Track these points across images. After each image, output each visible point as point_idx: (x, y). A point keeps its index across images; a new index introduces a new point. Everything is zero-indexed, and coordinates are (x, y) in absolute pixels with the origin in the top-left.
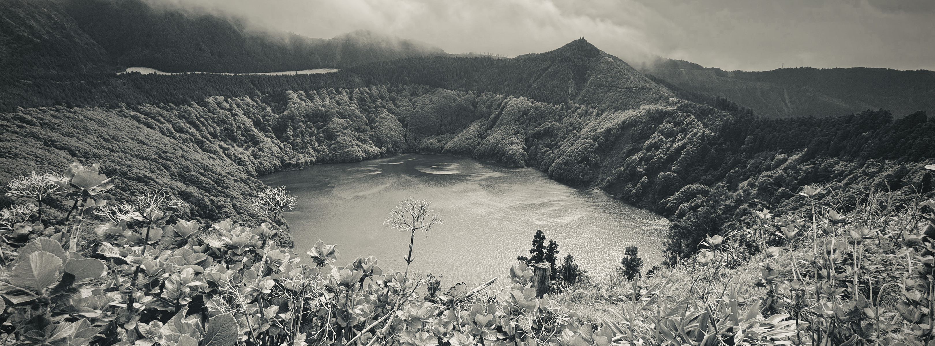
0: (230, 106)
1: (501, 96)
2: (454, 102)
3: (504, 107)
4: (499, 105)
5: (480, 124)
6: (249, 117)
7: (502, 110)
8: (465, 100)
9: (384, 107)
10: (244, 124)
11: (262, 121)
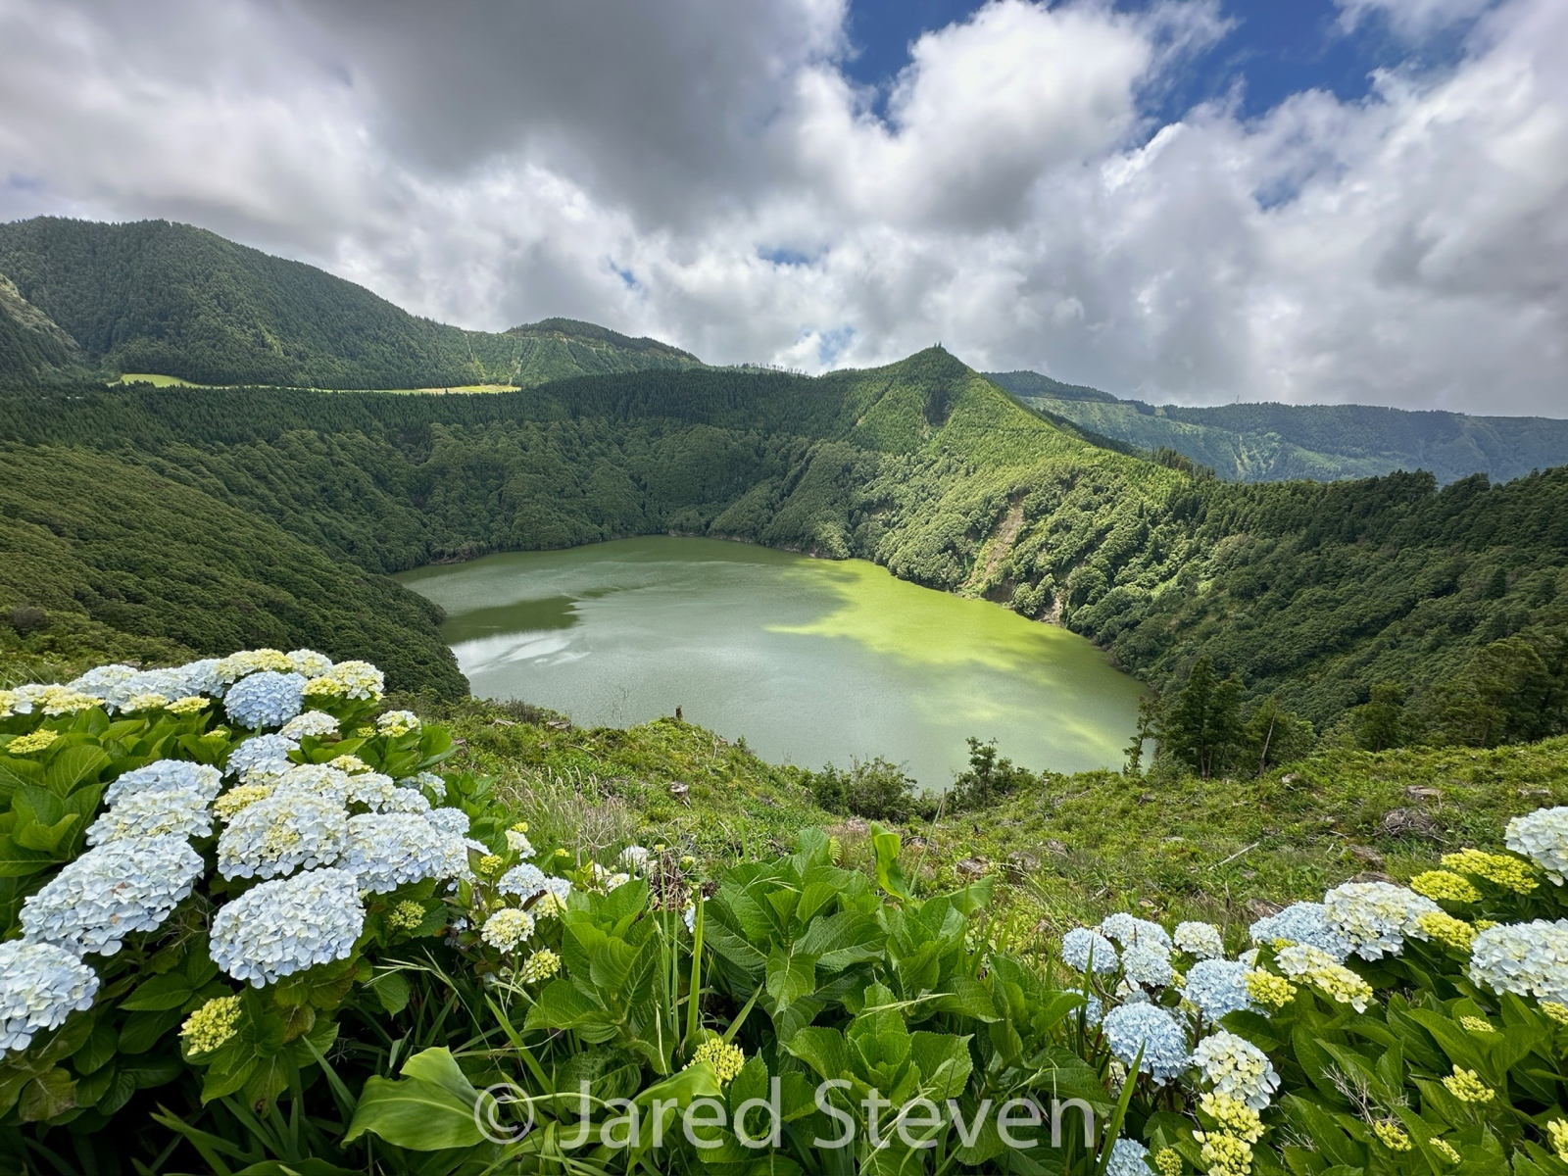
0: (329, 447)
1: (806, 440)
2: (726, 448)
3: (811, 458)
4: (803, 455)
5: (770, 486)
6: (365, 469)
7: (808, 461)
8: (744, 445)
9: (603, 454)
10: (356, 481)
11: (388, 474)
